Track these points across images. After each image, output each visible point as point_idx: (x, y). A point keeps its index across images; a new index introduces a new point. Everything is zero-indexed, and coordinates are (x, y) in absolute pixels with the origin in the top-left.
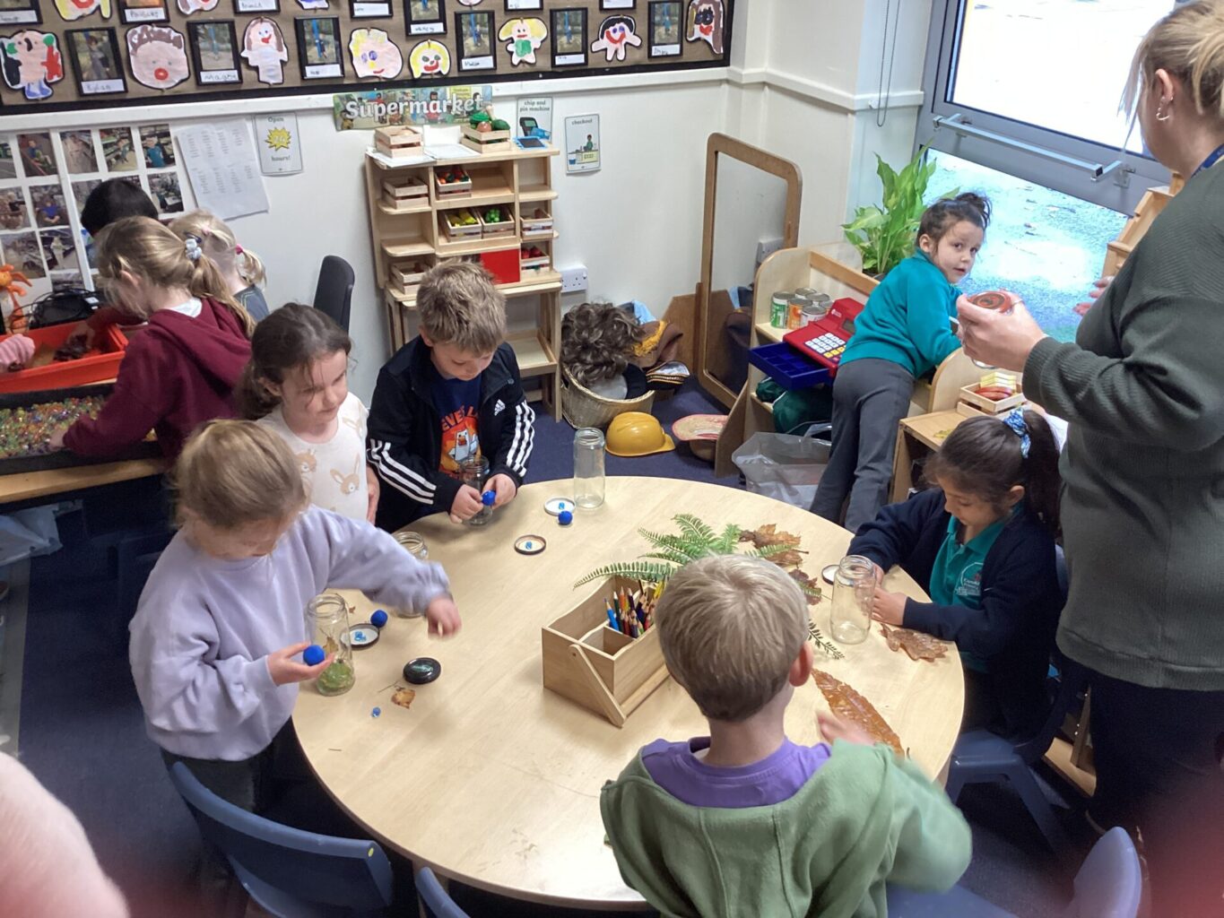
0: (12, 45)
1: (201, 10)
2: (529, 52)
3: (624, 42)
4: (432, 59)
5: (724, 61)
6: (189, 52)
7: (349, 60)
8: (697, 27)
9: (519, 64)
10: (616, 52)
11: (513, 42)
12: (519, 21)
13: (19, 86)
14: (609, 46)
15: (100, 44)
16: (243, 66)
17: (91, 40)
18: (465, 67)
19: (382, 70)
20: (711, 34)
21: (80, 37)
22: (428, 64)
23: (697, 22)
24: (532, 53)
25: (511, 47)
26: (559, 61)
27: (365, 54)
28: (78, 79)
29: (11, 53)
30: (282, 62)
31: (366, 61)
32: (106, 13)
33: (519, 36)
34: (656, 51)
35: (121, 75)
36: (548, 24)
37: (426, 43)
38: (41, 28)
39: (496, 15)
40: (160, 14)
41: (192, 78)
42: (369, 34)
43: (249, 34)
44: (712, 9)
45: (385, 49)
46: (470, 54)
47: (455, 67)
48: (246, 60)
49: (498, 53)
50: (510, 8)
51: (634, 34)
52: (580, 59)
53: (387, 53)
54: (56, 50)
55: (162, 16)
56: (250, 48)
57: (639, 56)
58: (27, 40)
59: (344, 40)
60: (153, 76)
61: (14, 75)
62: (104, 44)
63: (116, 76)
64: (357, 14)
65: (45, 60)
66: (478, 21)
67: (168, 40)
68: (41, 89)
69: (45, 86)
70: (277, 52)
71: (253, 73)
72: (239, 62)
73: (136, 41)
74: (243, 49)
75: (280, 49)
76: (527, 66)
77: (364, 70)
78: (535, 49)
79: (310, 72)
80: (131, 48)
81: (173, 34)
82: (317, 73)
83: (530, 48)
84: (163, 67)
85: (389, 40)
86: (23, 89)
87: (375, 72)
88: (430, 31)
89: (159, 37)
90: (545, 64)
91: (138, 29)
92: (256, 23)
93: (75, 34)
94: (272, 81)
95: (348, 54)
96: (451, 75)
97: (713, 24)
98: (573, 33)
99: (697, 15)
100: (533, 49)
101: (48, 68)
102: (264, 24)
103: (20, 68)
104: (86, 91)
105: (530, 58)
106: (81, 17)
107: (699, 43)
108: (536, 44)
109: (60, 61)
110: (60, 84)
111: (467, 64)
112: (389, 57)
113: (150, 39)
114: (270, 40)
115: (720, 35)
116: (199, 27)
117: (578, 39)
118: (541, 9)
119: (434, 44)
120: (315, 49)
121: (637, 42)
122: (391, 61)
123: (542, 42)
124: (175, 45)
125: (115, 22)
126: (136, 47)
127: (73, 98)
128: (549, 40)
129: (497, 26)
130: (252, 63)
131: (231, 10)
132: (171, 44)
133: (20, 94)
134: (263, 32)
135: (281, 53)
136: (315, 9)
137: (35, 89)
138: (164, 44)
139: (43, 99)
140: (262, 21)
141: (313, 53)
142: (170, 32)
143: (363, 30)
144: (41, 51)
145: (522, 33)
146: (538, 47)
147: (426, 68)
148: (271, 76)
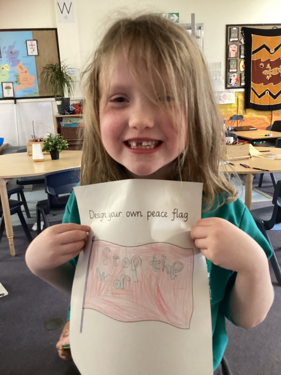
0: (231, 76)
13: (230, 84)
21: (243, 74)
28: (241, 83)
38: (237, 73)
58: (234, 75)
68: (234, 85)
86: (231, 85)
127: (239, 86)
133: (230, 85)
137: (233, 84)
144: (236, 77)
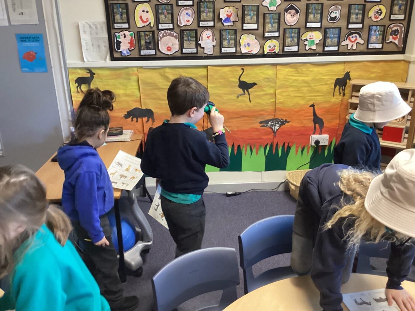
0: (119, 36)
1: (186, 25)
2: (314, 45)
3: (356, 42)
4: (272, 47)
5: (403, 52)
6: (180, 41)
7: (239, 46)
8: (391, 37)
9: (308, 50)
10: (352, 46)
11: (307, 41)
12: (311, 32)
13: (120, 51)
14: (349, 44)
15: (149, 37)
16: (199, 47)
17: (146, 35)
18: (285, 50)
19: (252, 51)
20: (397, 40)
21: (142, 34)
22: (271, 49)
23: (391, 34)
24: (315, 45)
25: (306, 43)
26: (326, 49)
27: (245, 44)
28: (140, 49)
29: (118, 39)
30: (214, 46)
31: (246, 47)
32: (152, 25)
33: (310, 38)
34: (371, 46)
35: (155, 49)
36: (323, 34)
37: (270, 40)
38: (130, 30)
39: (301, 29)
40: (171, 26)
41: (180, 51)
42: (248, 36)
43: (202, 35)
44: (399, 29)
45: (254, 43)
46: (288, 45)
47: (281, 50)
48: (200, 45)
49: (300, 45)
50: (307, 27)
51: (361, 39)
52: (336, 48)
53: (254, 44)
54: (133, 38)
55: (172, 27)
56: (202, 40)
57: (363, 48)
58: (124, 34)
59: (238, 38)
60: (166, 49)
61: (119, 47)
62: (150, 37)
63: (153, 49)
64: (244, 28)
65: (129, 42)
66: (293, 32)
67: (173, 36)
68: (127, 52)
69: (128, 51)
70: (212, 42)
71: (202, 50)
72: (198, 45)
73: (161, 36)
74: (200, 40)
75: (213, 41)
76: (312, 51)
77: (244, 50)
78: (316, 44)
79: (224, 50)
80: (159, 38)
81: (175, 34)
82: (226, 51)
83: (314, 43)
84: (170, 46)
85: (256, 39)
87: (249, 51)
88: (273, 36)
89: (170, 35)
90: (320, 50)
91: (163, 32)
92: (205, 31)
93: (141, 33)
94: (209, 53)
95: (239, 44)
96: (279, 53)
97: (398, 36)
98: (334, 38)
99: (391, 32)
100: (315, 44)
101: (130, 45)
102: (208, 31)
103: (121, 44)
104: (142, 54)
105: (314, 47)
106: (144, 27)
107: (391, 44)
108: (317, 41)
109: (134, 42)
110: (133, 51)
111: (287, 49)
112: (255, 45)
113: (166, 36)
114: (210, 38)
115: (402, 40)
116: (185, 32)
117: (336, 40)
118: (321, 27)
119: (274, 40)
120: (227, 41)
121: (362, 42)
122: (256, 47)
123: (320, 41)
124: (175, 38)
125: (155, 29)
126: (161, 38)
127: (137, 56)
128: (323, 40)
129: (301, 34)
130: (202, 46)
131: (197, 26)
132: (174, 38)
133: (120, 53)
134: (208, 34)
135: (213, 42)
136: (228, 26)
137: (125, 52)
138: (171, 38)
139: (128, 56)
140: (208, 30)
141: (225, 43)
142: (174, 33)
143: (246, 35)
144: (129, 38)
145: (311, 37)
146: (318, 43)
147: (270, 50)
148: (209, 51)
